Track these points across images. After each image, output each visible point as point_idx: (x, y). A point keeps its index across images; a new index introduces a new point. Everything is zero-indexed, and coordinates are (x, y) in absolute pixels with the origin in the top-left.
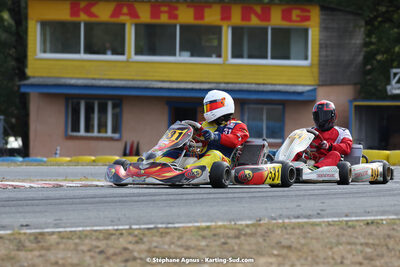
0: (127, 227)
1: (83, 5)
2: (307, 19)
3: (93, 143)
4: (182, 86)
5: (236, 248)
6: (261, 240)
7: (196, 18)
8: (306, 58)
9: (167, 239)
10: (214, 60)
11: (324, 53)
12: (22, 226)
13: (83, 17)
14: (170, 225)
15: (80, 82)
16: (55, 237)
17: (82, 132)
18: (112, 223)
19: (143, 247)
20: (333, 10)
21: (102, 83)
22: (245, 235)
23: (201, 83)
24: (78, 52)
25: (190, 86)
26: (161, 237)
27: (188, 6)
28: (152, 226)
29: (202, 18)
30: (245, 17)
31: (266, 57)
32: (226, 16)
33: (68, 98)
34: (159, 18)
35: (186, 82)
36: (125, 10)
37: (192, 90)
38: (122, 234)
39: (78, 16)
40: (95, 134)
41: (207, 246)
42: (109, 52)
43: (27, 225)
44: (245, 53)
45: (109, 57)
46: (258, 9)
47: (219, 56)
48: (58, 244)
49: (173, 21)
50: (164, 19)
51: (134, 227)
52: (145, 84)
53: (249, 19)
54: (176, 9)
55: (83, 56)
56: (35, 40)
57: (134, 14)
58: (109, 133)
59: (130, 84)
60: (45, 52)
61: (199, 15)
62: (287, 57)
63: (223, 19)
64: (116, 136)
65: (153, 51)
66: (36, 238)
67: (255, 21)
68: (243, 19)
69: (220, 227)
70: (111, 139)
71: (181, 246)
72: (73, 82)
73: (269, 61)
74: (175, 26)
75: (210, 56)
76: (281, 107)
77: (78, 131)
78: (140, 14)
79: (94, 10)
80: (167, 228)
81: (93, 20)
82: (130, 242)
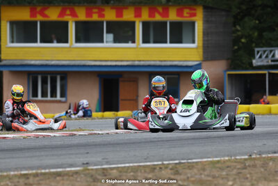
0: (160, 163)
1: (39, 9)
2: (194, 15)
3: (47, 105)
4: (109, 63)
5: (248, 176)
6: (262, 170)
7: (117, 16)
8: (194, 42)
9: (195, 171)
10: (130, 45)
11: (206, 39)
12: (84, 164)
13: (39, 18)
14: (190, 161)
15: (37, 63)
16: (115, 171)
17: (40, 97)
18: (146, 160)
19: (182, 177)
20: (212, 8)
21: (53, 63)
22: (249, 166)
23: (122, 61)
24: (36, 42)
25: (114, 63)
26: (190, 169)
27: (112, 8)
28: (177, 162)
29: (121, 16)
30: (151, 15)
31: (166, 42)
32: (138, 15)
33: (29, 73)
34: (91, 17)
35: (111, 61)
36: (68, 12)
37: (116, 66)
38: (161, 168)
39: (36, 17)
40: (49, 98)
41: (227, 175)
42: (55, 41)
43: (87, 163)
44: (152, 40)
45: (55, 45)
46: (160, 9)
47: (134, 42)
48: (120, 176)
49: (100, 19)
50: (95, 17)
51: (165, 162)
52: (83, 63)
53: (154, 16)
54: (103, 10)
55: (39, 44)
56: (6, 34)
57: (74, 14)
58: (58, 98)
59: (73, 63)
60: (12, 42)
61: (119, 14)
62: (181, 42)
63: (136, 16)
64: (63, 99)
65: (87, 40)
66: (103, 173)
67: (158, 18)
68: (150, 16)
69: (227, 161)
70: (60, 102)
71: (208, 176)
72: (33, 62)
73: (168, 45)
74: (103, 22)
75: (128, 42)
76: (176, 76)
77: (37, 96)
78: (79, 15)
79: (47, 12)
80: (188, 163)
81: (46, 19)
82: (172, 174)
